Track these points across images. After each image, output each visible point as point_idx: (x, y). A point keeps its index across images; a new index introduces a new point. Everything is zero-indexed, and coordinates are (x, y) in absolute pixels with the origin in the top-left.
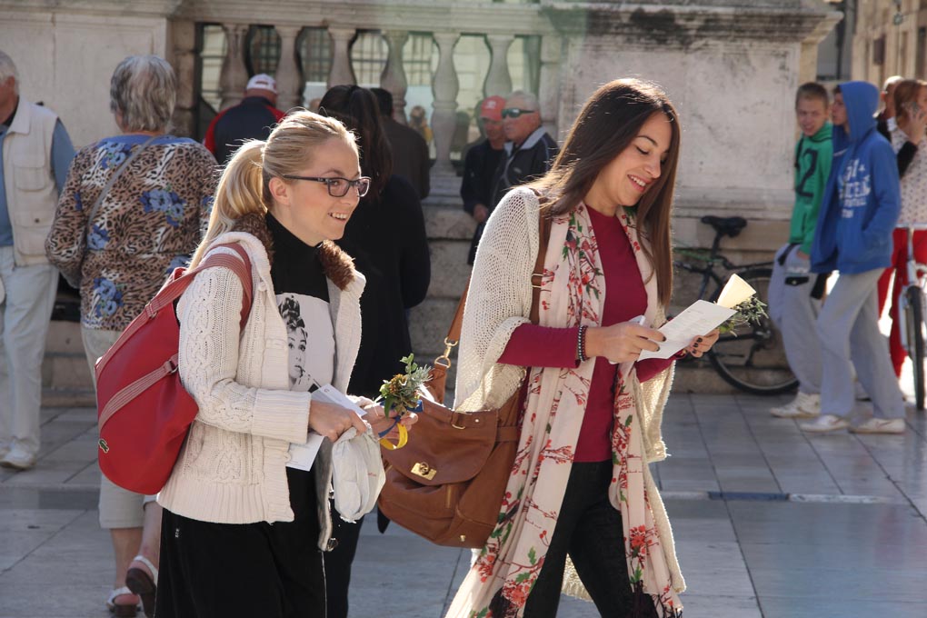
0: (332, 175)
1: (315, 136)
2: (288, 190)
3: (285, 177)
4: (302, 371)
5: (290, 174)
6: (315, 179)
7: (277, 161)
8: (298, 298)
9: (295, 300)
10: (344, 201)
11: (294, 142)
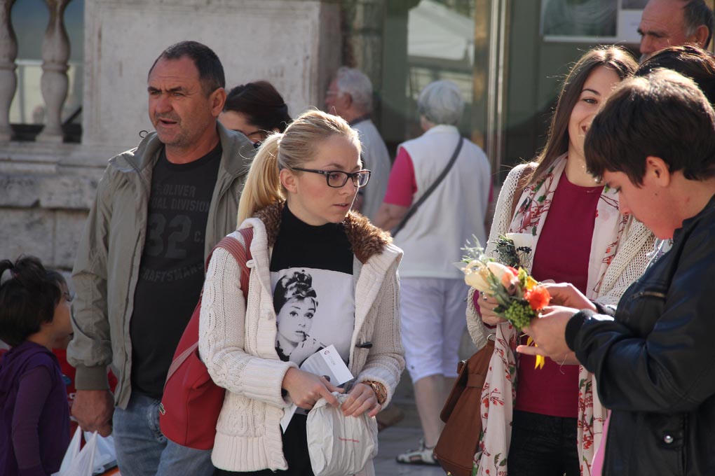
0: (332, 168)
1: (320, 132)
2: (296, 180)
3: (294, 168)
4: (305, 336)
5: (296, 166)
6: (315, 171)
7: (287, 153)
8: (308, 271)
9: (305, 273)
10: (342, 191)
11: (302, 137)
